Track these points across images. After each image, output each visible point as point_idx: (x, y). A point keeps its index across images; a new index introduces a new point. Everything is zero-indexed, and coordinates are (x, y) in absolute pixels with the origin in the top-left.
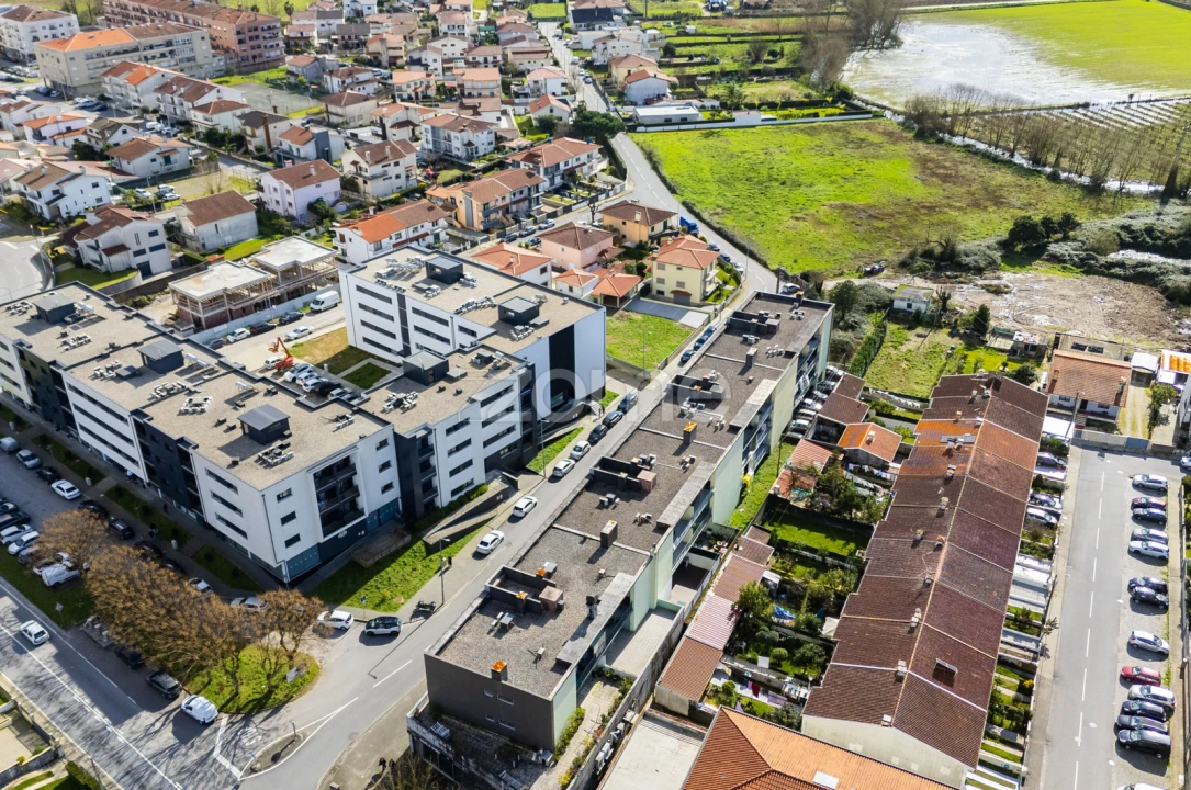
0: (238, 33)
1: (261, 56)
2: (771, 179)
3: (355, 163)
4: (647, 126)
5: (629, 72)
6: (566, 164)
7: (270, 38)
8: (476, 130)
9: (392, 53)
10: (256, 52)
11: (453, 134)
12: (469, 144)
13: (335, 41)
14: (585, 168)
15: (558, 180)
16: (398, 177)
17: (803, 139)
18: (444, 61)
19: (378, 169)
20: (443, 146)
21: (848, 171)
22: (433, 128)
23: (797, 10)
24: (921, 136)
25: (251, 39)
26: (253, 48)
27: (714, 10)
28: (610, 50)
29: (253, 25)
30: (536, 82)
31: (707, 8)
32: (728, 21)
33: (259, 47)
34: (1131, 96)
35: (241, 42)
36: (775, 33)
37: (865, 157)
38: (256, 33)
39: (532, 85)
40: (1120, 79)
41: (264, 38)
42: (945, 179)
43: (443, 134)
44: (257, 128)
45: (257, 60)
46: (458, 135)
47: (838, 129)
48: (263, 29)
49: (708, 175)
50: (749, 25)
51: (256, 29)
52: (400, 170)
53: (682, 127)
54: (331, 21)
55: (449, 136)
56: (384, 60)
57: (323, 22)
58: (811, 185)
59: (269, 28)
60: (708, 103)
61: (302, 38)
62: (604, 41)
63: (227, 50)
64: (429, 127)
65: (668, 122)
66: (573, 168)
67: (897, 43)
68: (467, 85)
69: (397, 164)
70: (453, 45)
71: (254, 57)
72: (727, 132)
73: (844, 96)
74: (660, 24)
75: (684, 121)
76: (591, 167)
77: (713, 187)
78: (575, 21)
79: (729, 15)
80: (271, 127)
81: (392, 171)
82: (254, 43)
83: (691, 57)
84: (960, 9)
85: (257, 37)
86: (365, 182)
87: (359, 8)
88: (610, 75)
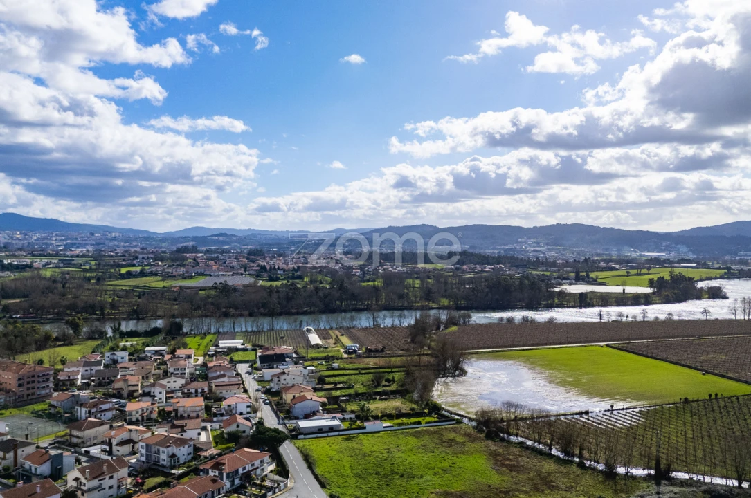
0: (20, 379)
1: (33, 394)
2: (393, 472)
3: (76, 479)
4: (305, 434)
5: (294, 396)
6: (244, 469)
7: (43, 381)
8: (180, 446)
9: (131, 388)
10: (30, 392)
11: (162, 449)
12: (173, 456)
13: (93, 381)
14: (258, 471)
15: (237, 482)
16: (111, 487)
17: (413, 441)
18: (167, 393)
19: (95, 483)
20: (153, 458)
21: (446, 465)
22: (147, 445)
23: (400, 353)
24: (489, 436)
25: (28, 383)
26: (28, 389)
27: (349, 353)
28: (282, 381)
29: (32, 374)
30: (229, 406)
31: (346, 352)
32: (359, 360)
33: (33, 388)
34: (612, 407)
35: (20, 385)
36: (388, 367)
37: (455, 453)
38: (33, 379)
39: (226, 407)
40: (603, 395)
41: (39, 382)
42: (511, 468)
43: (154, 449)
44: (8, 452)
45: (30, 398)
46: (165, 450)
47: (435, 433)
48: (39, 376)
49: (349, 471)
50: (372, 362)
51: (33, 376)
52: (114, 482)
53: (330, 434)
54: (93, 368)
55: (158, 450)
56: (125, 393)
57: (87, 368)
58: (422, 477)
59: (44, 375)
60: (347, 416)
61: (69, 380)
62: (278, 375)
63: (8, 391)
64: (144, 444)
65: (320, 430)
66: (249, 471)
67: (464, 373)
68: (181, 410)
69: (111, 477)
70: (175, 382)
71: (28, 395)
72: (361, 436)
73: (436, 409)
74: (316, 363)
75: (331, 429)
76: (263, 470)
77: (352, 481)
78: (261, 363)
79: (359, 356)
80: (19, 451)
81: (107, 483)
82: (29, 385)
83: (336, 384)
84: (497, 351)
85: (33, 382)
86: (83, 494)
87: (115, 357)
88: (282, 398)
